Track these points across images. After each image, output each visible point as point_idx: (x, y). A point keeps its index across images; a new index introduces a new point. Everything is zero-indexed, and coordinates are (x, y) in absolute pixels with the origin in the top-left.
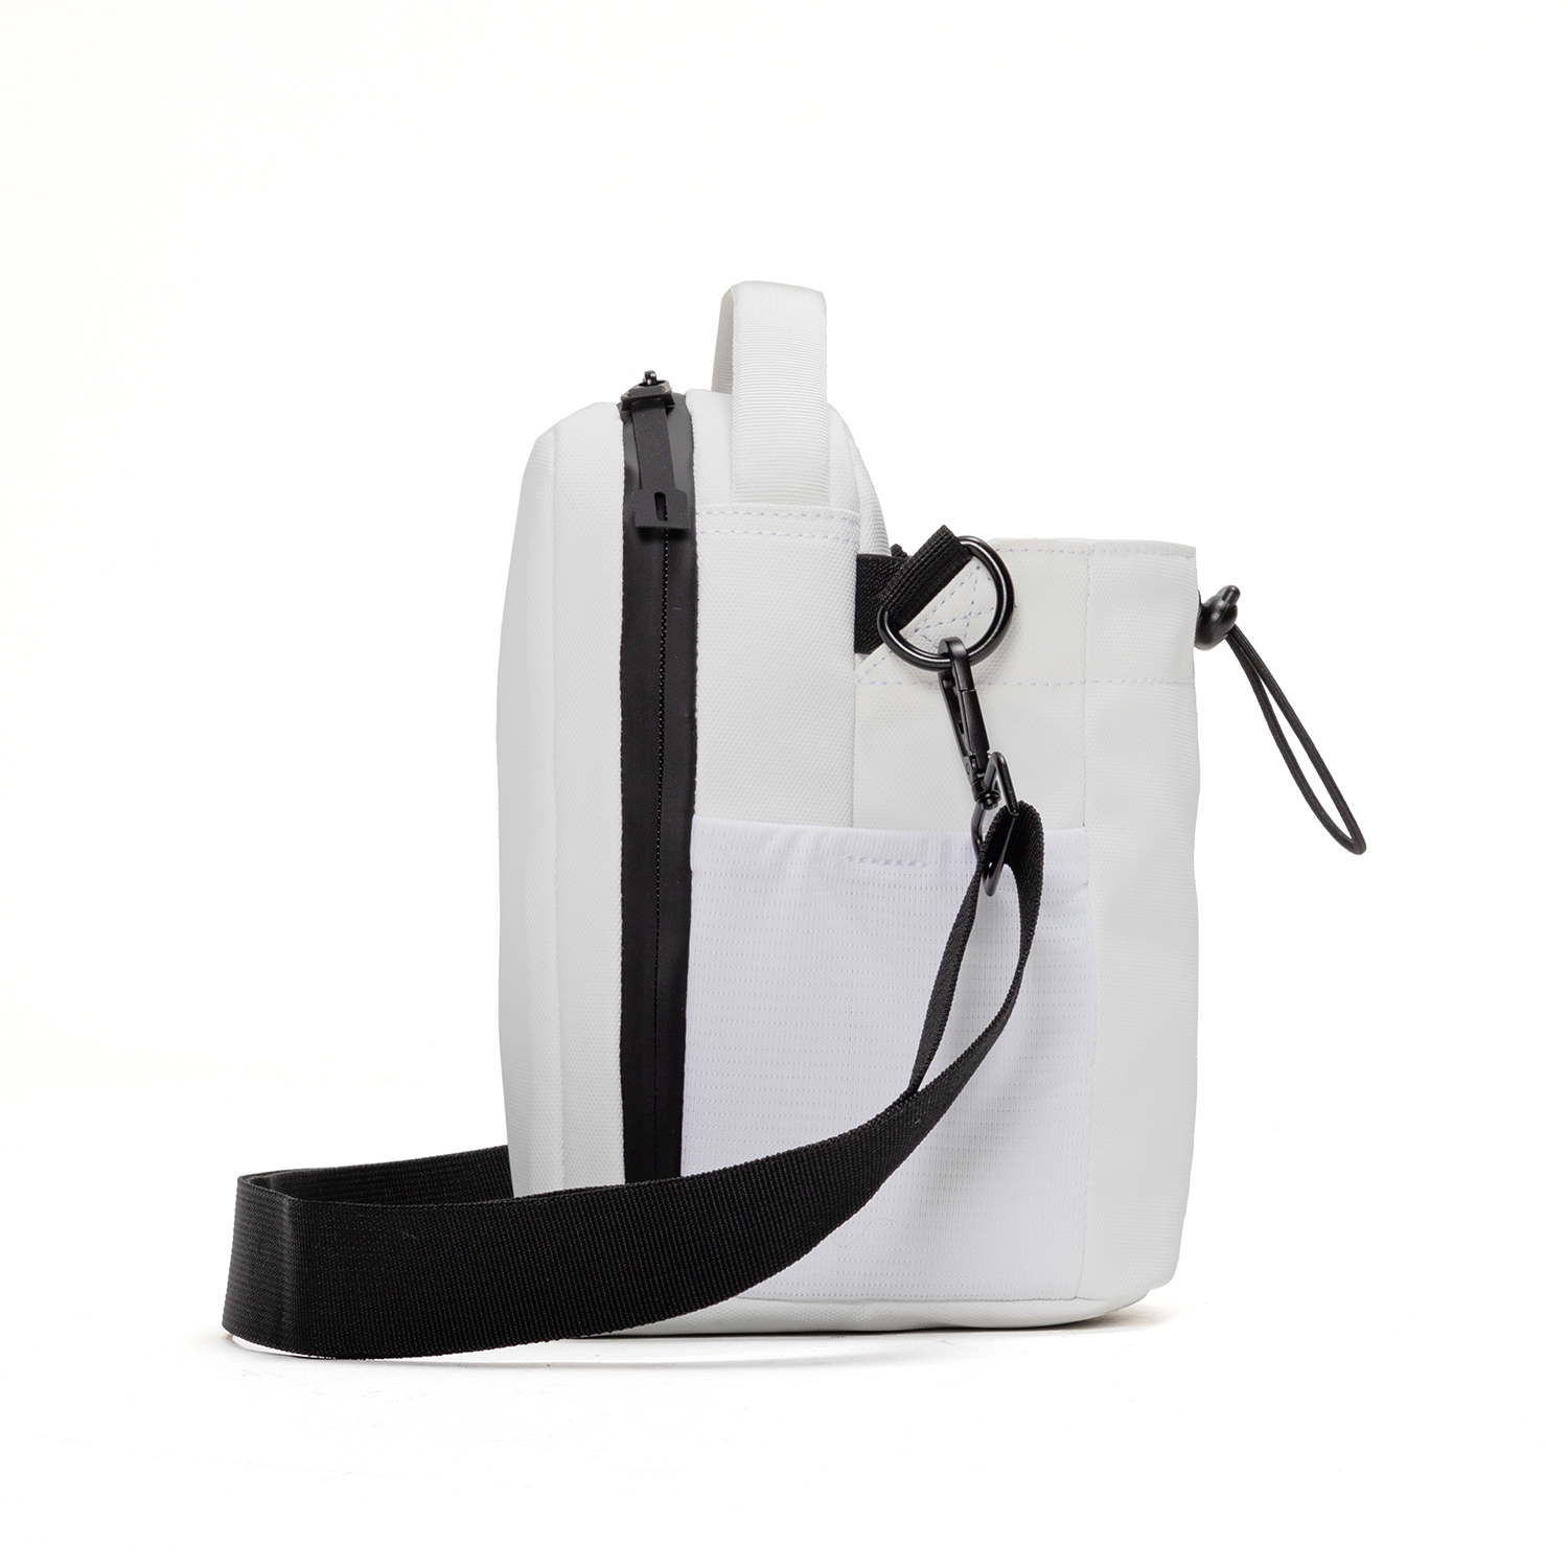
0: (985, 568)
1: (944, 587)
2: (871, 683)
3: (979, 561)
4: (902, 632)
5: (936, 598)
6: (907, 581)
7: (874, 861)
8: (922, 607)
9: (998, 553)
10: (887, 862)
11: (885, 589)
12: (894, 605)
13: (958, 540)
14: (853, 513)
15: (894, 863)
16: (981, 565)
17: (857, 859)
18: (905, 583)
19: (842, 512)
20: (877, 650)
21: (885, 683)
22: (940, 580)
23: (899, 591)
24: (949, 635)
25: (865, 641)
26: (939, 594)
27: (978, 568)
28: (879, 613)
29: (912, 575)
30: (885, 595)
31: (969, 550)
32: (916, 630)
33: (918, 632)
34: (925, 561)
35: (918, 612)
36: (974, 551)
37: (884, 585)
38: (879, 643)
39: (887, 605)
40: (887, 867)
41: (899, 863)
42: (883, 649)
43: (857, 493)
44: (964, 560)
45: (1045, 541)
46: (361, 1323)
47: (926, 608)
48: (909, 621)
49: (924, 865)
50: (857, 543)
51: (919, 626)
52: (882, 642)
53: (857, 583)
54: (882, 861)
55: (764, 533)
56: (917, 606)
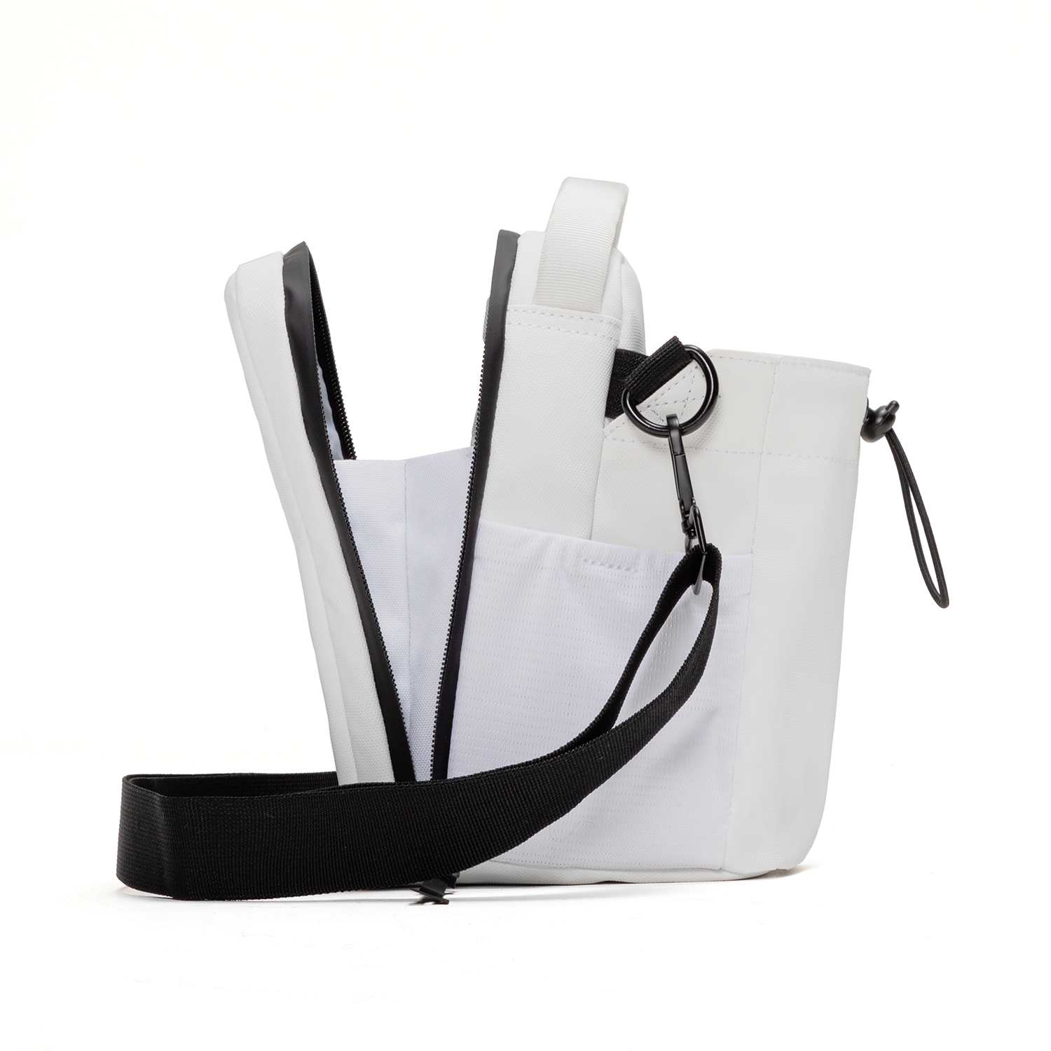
0: (701, 369)
1: (671, 378)
2: (614, 439)
3: (697, 363)
4: (638, 407)
5: (664, 385)
6: (646, 372)
7: (602, 564)
8: (654, 391)
9: (711, 359)
10: (611, 566)
11: (630, 376)
12: (634, 388)
13: (684, 347)
14: (617, 319)
15: (616, 567)
16: (699, 366)
17: (590, 562)
18: (643, 374)
19: (609, 318)
20: (620, 417)
21: (623, 441)
22: (668, 374)
23: (638, 379)
24: (670, 413)
25: (612, 410)
26: (667, 383)
27: (696, 367)
28: (624, 391)
29: (649, 369)
30: (629, 380)
31: (691, 355)
32: (649, 407)
33: (649, 408)
34: (660, 360)
35: (651, 394)
36: (694, 356)
37: (630, 372)
38: (621, 412)
39: (630, 388)
40: (610, 569)
41: (619, 568)
42: (623, 417)
43: (621, 306)
44: (687, 362)
45: (746, 353)
46: (219, 876)
47: (657, 392)
48: (644, 399)
49: (636, 571)
50: (618, 341)
51: (651, 404)
52: (623, 412)
53: (613, 369)
54: (607, 565)
55: (552, 328)
56: (650, 390)
